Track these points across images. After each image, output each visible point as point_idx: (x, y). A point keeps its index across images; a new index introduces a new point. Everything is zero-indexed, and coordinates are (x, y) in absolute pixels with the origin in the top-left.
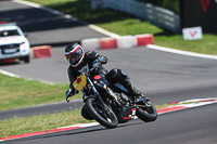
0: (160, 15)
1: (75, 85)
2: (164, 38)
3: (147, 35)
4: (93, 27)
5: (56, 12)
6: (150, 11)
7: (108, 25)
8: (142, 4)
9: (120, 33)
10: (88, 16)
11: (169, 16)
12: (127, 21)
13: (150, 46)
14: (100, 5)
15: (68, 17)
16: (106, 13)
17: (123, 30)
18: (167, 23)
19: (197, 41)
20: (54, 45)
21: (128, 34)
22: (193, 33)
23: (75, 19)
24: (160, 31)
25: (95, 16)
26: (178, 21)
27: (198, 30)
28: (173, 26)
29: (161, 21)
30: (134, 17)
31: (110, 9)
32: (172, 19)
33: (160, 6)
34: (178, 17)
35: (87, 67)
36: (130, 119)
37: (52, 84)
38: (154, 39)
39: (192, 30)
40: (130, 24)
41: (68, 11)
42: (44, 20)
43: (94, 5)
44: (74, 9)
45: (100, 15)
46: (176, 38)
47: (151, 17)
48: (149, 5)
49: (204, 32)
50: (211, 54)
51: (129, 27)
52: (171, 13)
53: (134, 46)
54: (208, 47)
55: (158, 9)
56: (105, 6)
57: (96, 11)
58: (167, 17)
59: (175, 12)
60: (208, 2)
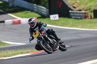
0: (40, 9)
4: (10, 14)
6: (35, 7)
7: (16, 14)
8: (32, 4)
9: (22, 17)
10: (8, 10)
11: (44, 10)
12: (25, 12)
14: (13, 5)
16: (16, 8)
18: (43, 13)
19: (57, 20)
21: (25, 18)
22: (55, 17)
24: (40, 16)
25: (11, 10)
26: (48, 12)
27: (57, 16)
28: (45, 14)
29: (40, 12)
30: (28, 10)
31: (17, 7)
32: (45, 11)
33: (40, 5)
34: (48, 10)
35: (37, 28)
36: (57, 50)
38: (37, 20)
39: (54, 16)
43: (10, 5)
45: (13, 9)
46: (47, 19)
47: (36, 10)
48: (35, 5)
49: (60, 16)
50: (63, 26)
51: (26, 15)
52: (45, 8)
54: (61, 23)
55: (39, 6)
56: (15, 5)
57: (11, 7)
58: (43, 10)
59: (47, 8)
60: (61, 3)
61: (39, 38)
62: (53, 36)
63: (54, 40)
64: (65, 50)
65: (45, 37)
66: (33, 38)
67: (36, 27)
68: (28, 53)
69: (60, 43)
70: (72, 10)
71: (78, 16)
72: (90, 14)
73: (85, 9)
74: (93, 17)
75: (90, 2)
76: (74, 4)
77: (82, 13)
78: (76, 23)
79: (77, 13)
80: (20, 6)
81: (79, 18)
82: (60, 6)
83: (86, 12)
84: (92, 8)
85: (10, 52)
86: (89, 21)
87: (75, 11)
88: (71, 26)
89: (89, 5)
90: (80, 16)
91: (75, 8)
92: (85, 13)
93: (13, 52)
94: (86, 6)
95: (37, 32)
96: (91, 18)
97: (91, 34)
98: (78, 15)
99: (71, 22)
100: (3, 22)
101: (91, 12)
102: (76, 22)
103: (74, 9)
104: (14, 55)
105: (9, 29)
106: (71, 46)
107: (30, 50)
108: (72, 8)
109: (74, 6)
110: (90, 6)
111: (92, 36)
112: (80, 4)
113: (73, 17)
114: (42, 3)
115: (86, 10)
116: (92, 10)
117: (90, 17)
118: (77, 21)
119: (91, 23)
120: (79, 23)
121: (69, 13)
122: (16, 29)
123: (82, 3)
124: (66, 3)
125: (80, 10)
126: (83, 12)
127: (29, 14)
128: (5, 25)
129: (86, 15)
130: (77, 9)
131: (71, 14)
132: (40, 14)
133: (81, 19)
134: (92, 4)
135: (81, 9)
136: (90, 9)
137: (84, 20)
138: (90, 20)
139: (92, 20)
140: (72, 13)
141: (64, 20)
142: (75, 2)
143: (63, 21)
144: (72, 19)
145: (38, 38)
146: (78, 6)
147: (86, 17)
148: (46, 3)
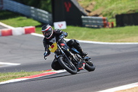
0: (39, 14)
3: (31, 27)
6: (33, 12)
7: (6, 21)
8: (28, 7)
11: (45, 15)
12: (19, 18)
16: (5, 13)
17: (16, 24)
18: (44, 19)
24: (39, 24)
26: (51, 18)
27: (64, 23)
28: (47, 20)
29: (40, 18)
30: (23, 15)
31: (7, 11)
32: (47, 17)
33: (39, 8)
34: (51, 15)
38: (36, 29)
39: (60, 23)
40: (20, 20)
47: (33, 15)
48: (32, 8)
49: (67, 24)
51: (20, 22)
52: (47, 13)
53: (23, 34)
55: (38, 10)
56: (4, 9)
59: (49, 12)
60: (70, 5)
61: (58, 53)
62: (76, 50)
63: (79, 56)
64: (93, 70)
65: (65, 51)
66: (49, 53)
67: (53, 37)
68: (22, 77)
69: (86, 60)
70: (85, 15)
71: (94, 24)
72: (110, 20)
73: (104, 13)
74: (115, 25)
75: (111, 3)
76: (88, 6)
77: (100, 20)
78: (91, 34)
79: (92, 20)
80: (11, 10)
81: (96, 26)
82: (68, 10)
83: (105, 18)
84: (113, 12)
86: (109, 32)
87: (89, 17)
88: (84, 39)
89: (110, 7)
90: (96, 24)
91: (89, 12)
92: (104, 20)
93: (2, 76)
94: (105, 10)
95: (55, 44)
96: (113, 27)
97: (112, 49)
98: (94, 22)
99: (84, 33)
101: (113, 18)
102: (90, 32)
103: (88, 14)
107: (26, 73)
108: (85, 12)
109: (88, 9)
110: (110, 9)
111: (114, 52)
112: (96, 7)
113: (87, 25)
114: (43, 5)
115: (106, 15)
116: (114, 16)
117: (110, 26)
119: (111, 34)
120: (95, 34)
121: (81, 19)
122: (6, 44)
123: (100, 5)
124: (77, 5)
126: (101, 17)
127: (24, 21)
129: (106, 22)
130: (92, 14)
131: (84, 21)
132: (39, 21)
133: (98, 28)
134: (113, 6)
135: (98, 14)
136: (110, 14)
137: (102, 29)
138: (111, 29)
139: (114, 29)
140: (85, 19)
142: (89, 3)
143: (73, 32)
144: (85, 28)
145: (56, 52)
146: (93, 10)
147: (105, 25)
148: (48, 4)
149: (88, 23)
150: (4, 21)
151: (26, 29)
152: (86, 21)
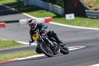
0: (55, 8)
1: (34, 38)
2: (57, 18)
3: (49, 18)
4: (24, 14)
5: (8, 7)
6: (50, 7)
7: (31, 13)
8: (47, 3)
9: (37, 17)
10: (22, 9)
12: (40, 11)
13: (51, 23)
15: (13, 9)
16: (31, 7)
17: (38, 15)
18: (59, 12)
19: (72, 20)
20: (7, 22)
21: (40, 17)
22: (70, 17)
23: (17, 10)
24: (55, 15)
25: (25, 9)
26: (64, 11)
27: (73, 15)
28: (61, 13)
29: (55, 11)
31: (32, 6)
32: (61, 10)
33: (55, 4)
34: (63, 9)
35: (38, 30)
36: (58, 53)
37: (6, 40)
38: (52, 19)
39: (70, 15)
40: (42, 12)
41: (13, 6)
42: (2, 11)
43: (25, 4)
44: (16, 6)
45: (28, 8)
46: (62, 19)
47: (51, 9)
48: (50, 4)
49: (75, 16)
50: (78, 26)
51: (41, 14)
52: (60, 7)
54: (77, 23)
56: (30, 4)
57: (26, 6)
58: (58, 9)
59: (62, 7)
60: (77, 2)
65: (45, 40)
70: (88, 9)
76: (90, 3)
78: (92, 23)
79: (93, 13)
81: (96, 17)
85: (25, 53)
87: (91, 11)
88: (87, 26)
91: (91, 7)
93: (28, 53)
95: (37, 34)
98: (94, 14)
99: (87, 22)
100: (18, 21)
103: (90, 8)
104: (29, 55)
105: (24, 28)
106: (88, 47)
108: (88, 7)
109: (90, 5)
113: (89, 17)
114: (58, 2)
118: (93, 21)
120: (95, 23)
121: (85, 12)
124: (82, 2)
125: (96, 10)
127: (44, 13)
128: (19, 25)
130: (93, 8)
132: (55, 13)
135: (97, 8)
140: (88, 12)
141: (79, 19)
142: (91, 1)
143: (79, 21)
146: (94, 6)
148: (61, 2)
149: (90, 15)
150: (29, 13)
151: (45, 19)
152: (88, 14)
